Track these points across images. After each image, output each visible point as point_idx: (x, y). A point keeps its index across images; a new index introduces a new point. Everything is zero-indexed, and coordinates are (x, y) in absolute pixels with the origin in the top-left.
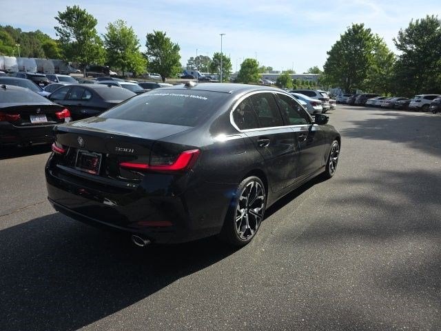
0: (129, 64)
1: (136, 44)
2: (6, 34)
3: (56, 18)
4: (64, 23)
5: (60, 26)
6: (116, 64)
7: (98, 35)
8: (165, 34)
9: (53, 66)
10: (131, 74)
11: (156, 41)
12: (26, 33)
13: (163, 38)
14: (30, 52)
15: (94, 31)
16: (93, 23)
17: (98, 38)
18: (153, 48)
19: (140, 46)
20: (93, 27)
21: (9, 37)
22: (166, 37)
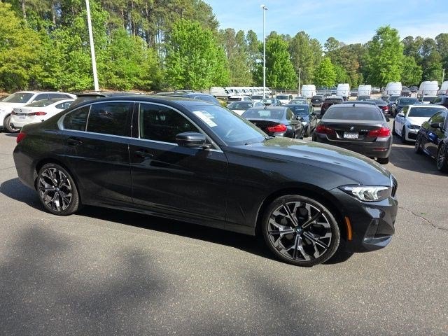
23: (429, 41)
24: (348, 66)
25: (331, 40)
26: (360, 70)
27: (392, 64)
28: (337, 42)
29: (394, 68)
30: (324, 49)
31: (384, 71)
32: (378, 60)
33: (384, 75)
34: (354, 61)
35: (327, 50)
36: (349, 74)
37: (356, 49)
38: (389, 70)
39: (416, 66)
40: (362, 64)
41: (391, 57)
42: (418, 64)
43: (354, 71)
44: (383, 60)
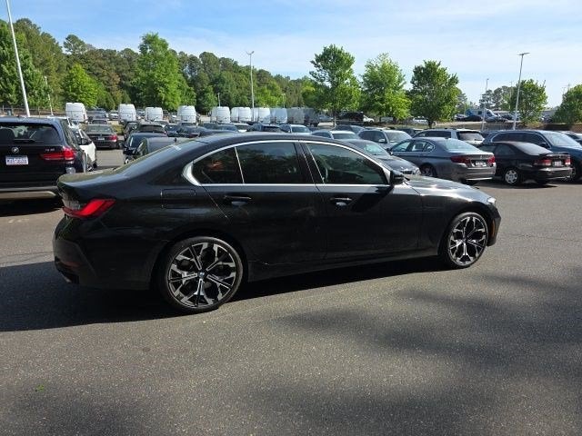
0: (388, 107)
1: (399, 81)
2: (275, 83)
3: (313, 62)
4: (319, 67)
5: (315, 70)
6: (373, 108)
7: (355, 75)
8: (439, 64)
9: (303, 115)
10: (392, 119)
11: (427, 74)
12: (294, 81)
13: (435, 69)
14: (294, 101)
15: (351, 71)
16: (350, 62)
17: (354, 79)
18: (420, 84)
19: (405, 83)
20: (349, 66)
21: (278, 87)
22: (440, 67)
23: (193, 59)
24: (106, 78)
25: (72, 39)
26: (121, 86)
27: (169, 83)
28: (82, 43)
29: (173, 87)
30: (64, 50)
31: (161, 90)
32: (152, 76)
33: (164, 96)
34: (112, 73)
35: (69, 53)
36: (108, 90)
37: (109, 55)
38: (167, 91)
39: (188, 87)
40: (123, 78)
41: (167, 75)
42: (190, 85)
43: (115, 87)
44: (159, 76)
